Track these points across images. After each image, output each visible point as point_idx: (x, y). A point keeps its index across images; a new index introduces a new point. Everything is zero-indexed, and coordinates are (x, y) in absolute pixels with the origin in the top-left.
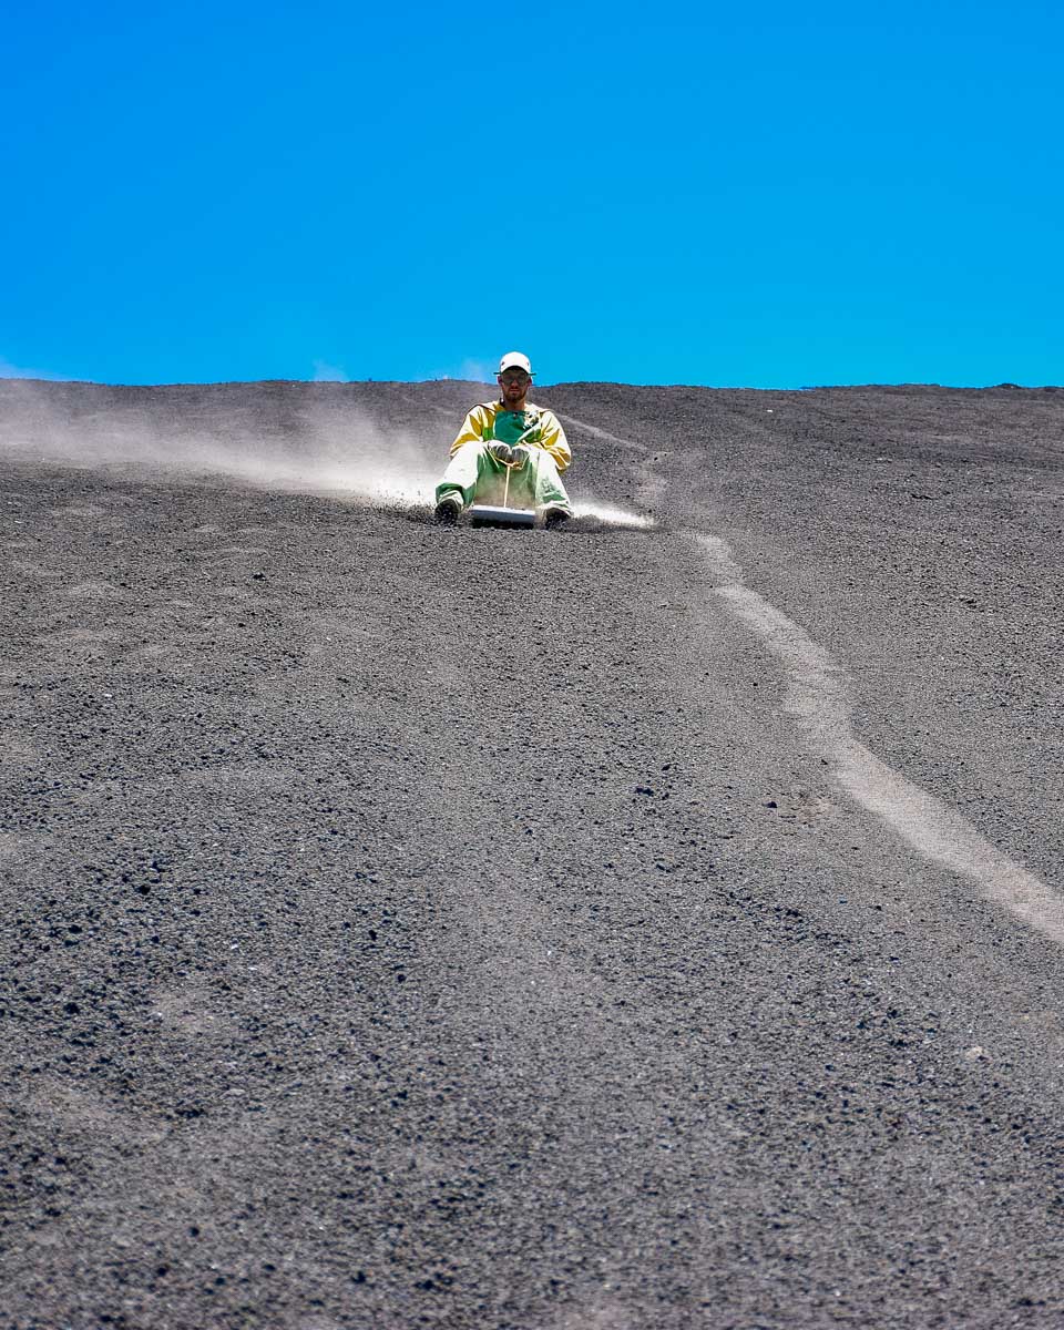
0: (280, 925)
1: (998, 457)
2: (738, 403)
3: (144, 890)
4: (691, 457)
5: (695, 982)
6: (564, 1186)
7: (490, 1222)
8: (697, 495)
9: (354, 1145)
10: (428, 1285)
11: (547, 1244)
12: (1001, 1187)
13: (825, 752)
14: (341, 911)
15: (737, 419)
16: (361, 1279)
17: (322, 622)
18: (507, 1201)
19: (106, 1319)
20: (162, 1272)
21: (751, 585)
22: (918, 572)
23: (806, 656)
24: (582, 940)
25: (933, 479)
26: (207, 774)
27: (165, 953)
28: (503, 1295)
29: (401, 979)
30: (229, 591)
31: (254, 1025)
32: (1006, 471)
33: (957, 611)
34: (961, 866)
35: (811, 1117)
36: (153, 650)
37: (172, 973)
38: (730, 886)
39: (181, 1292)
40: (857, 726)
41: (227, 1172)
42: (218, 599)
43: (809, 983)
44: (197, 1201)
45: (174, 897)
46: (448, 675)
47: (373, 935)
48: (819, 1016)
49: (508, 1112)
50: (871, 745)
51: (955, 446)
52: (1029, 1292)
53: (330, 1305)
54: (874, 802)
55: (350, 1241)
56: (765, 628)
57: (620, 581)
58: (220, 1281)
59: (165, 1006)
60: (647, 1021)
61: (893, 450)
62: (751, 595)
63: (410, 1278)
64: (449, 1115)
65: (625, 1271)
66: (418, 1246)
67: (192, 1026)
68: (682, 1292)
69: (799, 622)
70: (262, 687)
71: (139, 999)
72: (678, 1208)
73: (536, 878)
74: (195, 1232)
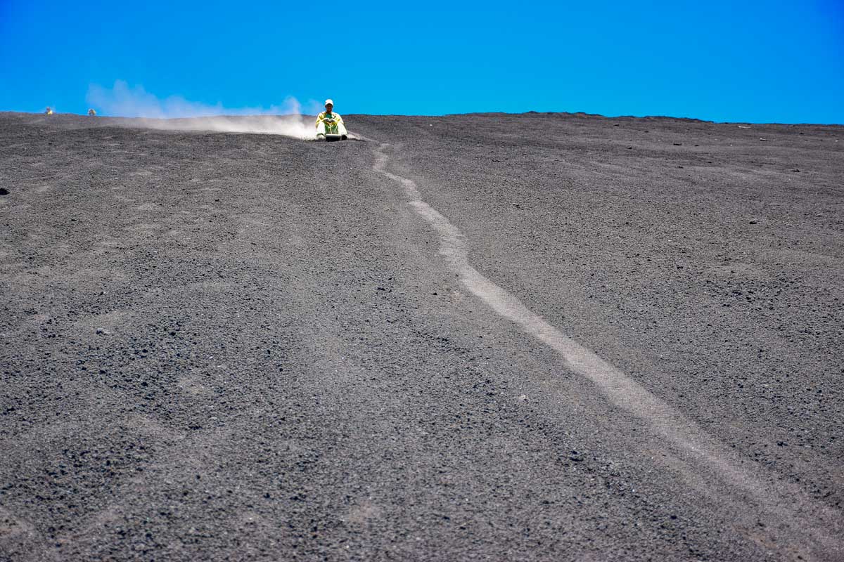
0: (230, 348)
1: (528, 143)
2: (417, 121)
3: (173, 334)
4: (398, 146)
5: (405, 370)
6: (351, 456)
7: (321, 472)
8: (401, 162)
9: (264, 440)
10: (296, 498)
11: (345, 481)
12: (535, 454)
13: (457, 271)
14: (255, 342)
15: (417, 129)
16: (268, 496)
17: (245, 219)
18: (328, 463)
19: (163, 514)
20: (185, 494)
21: (425, 200)
22: (495, 193)
23: (449, 231)
24: (357, 352)
25: (501, 152)
26: (198, 285)
27: (182, 361)
28: (327, 502)
29: (281, 370)
30: (205, 207)
31: (220, 390)
32: (532, 149)
33: (512, 210)
34: (515, 319)
35: (454, 426)
36: (174, 232)
37: (186, 369)
38: (418, 329)
39: (194, 502)
40: (470, 259)
41: (211, 453)
42: (200, 210)
43: (452, 369)
44: (199, 464)
45: (186, 337)
46: (298, 241)
47: (269, 352)
48: (457, 383)
49: (327, 426)
50: (476, 268)
51: (510, 139)
52: (547, 498)
53: (255, 507)
54: (478, 292)
55: (263, 480)
56: (431, 218)
57: (369, 199)
58: (209, 498)
59: (183, 382)
60: (385, 386)
61: (482, 141)
62: (425, 205)
63: (288, 496)
64: (302, 428)
65: (378, 492)
66: (291, 482)
67: (195, 391)
68: (402, 500)
69: (445, 216)
70: (220, 247)
71: (172, 380)
72: (399, 465)
73: (337, 327)
74: (198, 477)
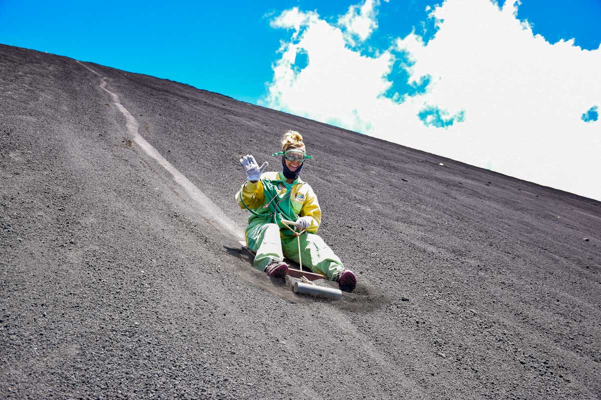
0: (34, 145)
1: (165, 91)
2: (120, 72)
3: (8, 134)
4: (111, 80)
5: (109, 169)
6: (85, 198)
7: (72, 201)
8: (111, 86)
9: (47, 184)
10: (60, 210)
11: (82, 207)
12: (160, 211)
13: (133, 135)
14: (45, 145)
15: (119, 75)
16: (48, 206)
17: (43, 94)
18: (75, 198)
19: (2, 205)
20: (12, 199)
21: (121, 104)
22: (151, 107)
23: (131, 119)
24: (89, 158)
25: (154, 92)
26: (21, 116)
27: (12, 146)
28: (74, 214)
29: (56, 158)
30: (24, 85)
31: (28, 161)
32: (167, 94)
33: (157, 115)
34: (156, 158)
35: (128, 194)
36: (9, 93)
37: (13, 149)
38: (115, 154)
39: (16, 203)
40: (139, 130)
41: (24, 185)
42: (22, 86)
43: (128, 173)
44: (19, 189)
45: (14, 136)
46: (65, 108)
47: (51, 150)
48: (130, 178)
49: (76, 184)
50: (141, 135)
51: (158, 87)
52: (164, 228)
53: (43, 210)
54: (141, 145)
55: (47, 200)
56: (123, 112)
57: (97, 98)
58: (23, 202)
59: (12, 155)
60: (100, 173)
61: (147, 86)
62: (121, 105)
63: (57, 208)
64: (65, 183)
65: (96, 213)
66: (58, 203)
67: (17, 159)
68: (106, 219)
69: (129, 112)
70: (31, 103)
71: (6, 152)
72: (105, 205)
73: (81, 146)
74: (19, 193)
